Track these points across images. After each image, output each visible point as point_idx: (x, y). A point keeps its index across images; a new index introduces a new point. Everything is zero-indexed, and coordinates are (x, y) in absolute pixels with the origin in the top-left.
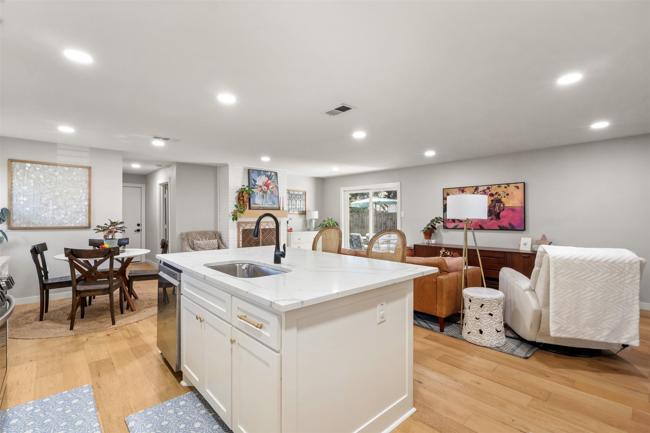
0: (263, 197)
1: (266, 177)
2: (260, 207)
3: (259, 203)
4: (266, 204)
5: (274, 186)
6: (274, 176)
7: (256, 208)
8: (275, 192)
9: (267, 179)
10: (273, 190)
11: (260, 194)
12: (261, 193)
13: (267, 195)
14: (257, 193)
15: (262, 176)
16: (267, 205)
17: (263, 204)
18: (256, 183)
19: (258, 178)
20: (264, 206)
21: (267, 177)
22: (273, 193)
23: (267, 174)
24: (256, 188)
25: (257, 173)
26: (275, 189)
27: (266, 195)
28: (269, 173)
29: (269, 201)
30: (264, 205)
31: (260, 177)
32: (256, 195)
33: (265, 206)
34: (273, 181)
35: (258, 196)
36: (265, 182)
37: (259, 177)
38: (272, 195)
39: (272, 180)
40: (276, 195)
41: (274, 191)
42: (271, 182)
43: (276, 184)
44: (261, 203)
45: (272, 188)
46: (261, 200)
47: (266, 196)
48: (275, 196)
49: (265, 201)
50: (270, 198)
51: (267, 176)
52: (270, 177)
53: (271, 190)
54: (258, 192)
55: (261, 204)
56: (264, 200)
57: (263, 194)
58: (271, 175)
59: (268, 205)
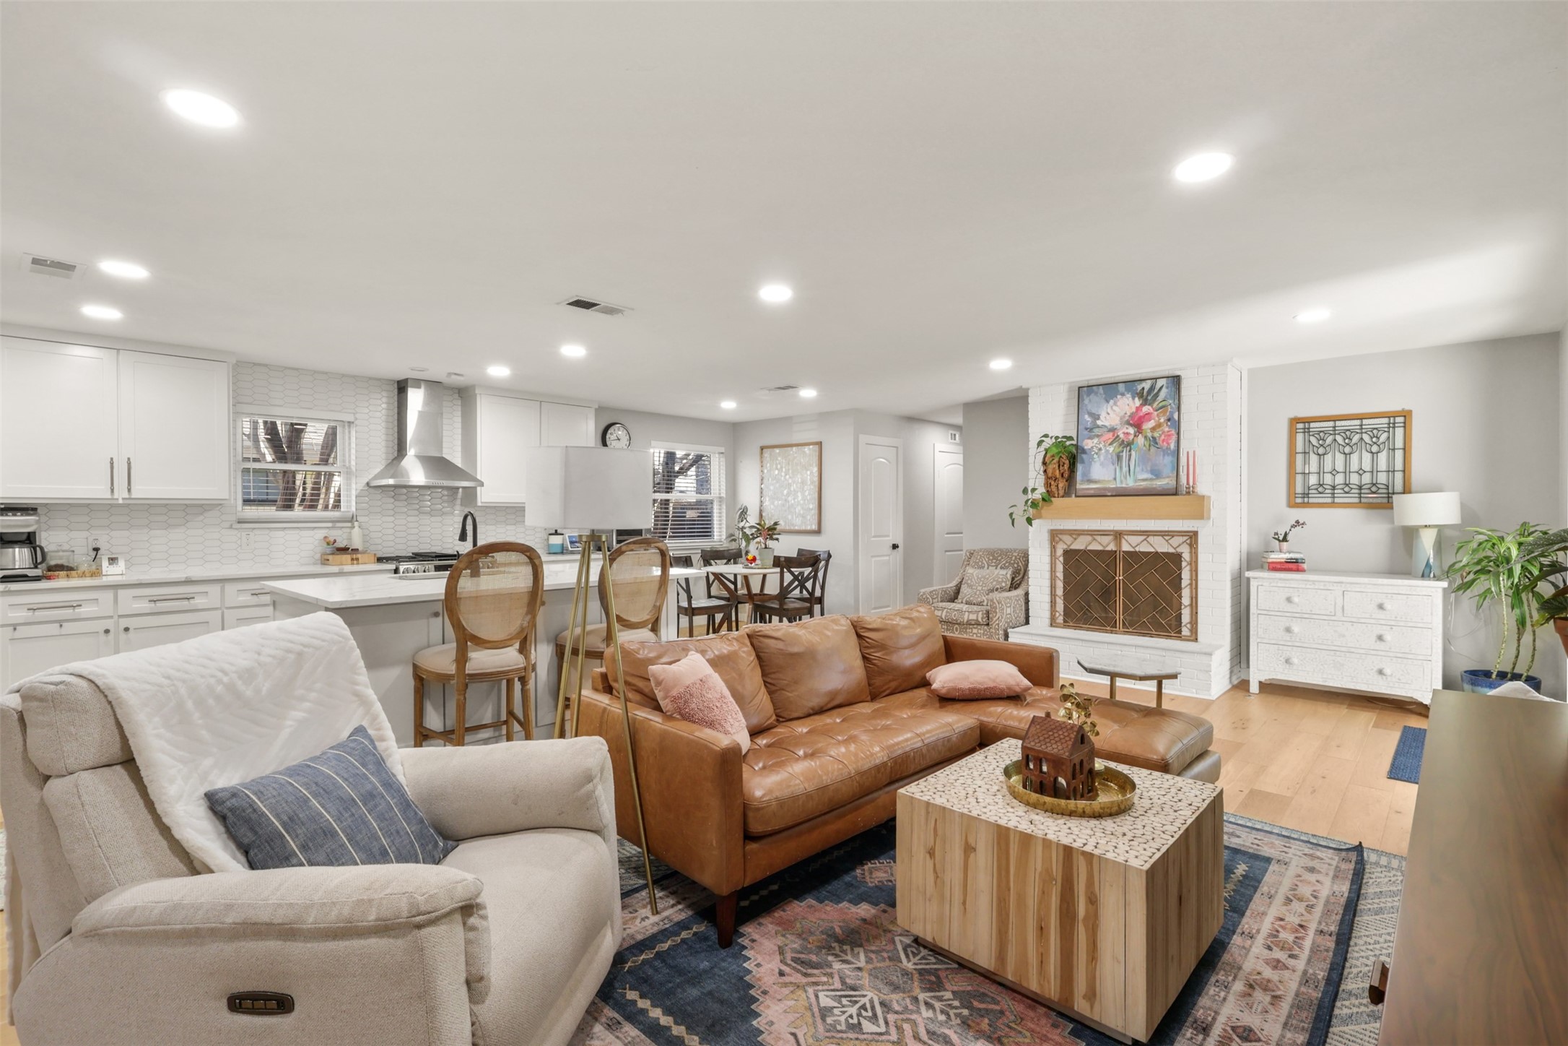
0: (1119, 457)
1: (1133, 399)
2: (1105, 489)
3: (1102, 478)
4: (1126, 478)
5: (1162, 420)
6: (1164, 390)
7: (1092, 492)
8: (1163, 440)
9: (1138, 402)
10: (1156, 435)
11: (1108, 451)
12: (1111, 449)
13: (1133, 453)
14: (1100, 449)
15: (1119, 397)
16: (1130, 483)
17: (1115, 479)
18: (1099, 423)
19: (1105, 408)
20: (1119, 485)
21: (1137, 399)
22: (1157, 443)
23: (1139, 388)
24: (1098, 436)
25: (1105, 393)
26: (1167, 429)
27: (1130, 451)
28: (1147, 385)
29: (1138, 469)
30: (1121, 482)
31: (1112, 402)
32: (1095, 456)
33: (1124, 486)
34: (1161, 405)
35: (1102, 458)
36: (1129, 414)
37: (1108, 402)
38: (1153, 449)
39: (1155, 405)
40: (1168, 448)
41: (1163, 437)
42: (1151, 410)
43: (1172, 413)
44: (1111, 478)
45: (1153, 429)
46: (1112, 467)
47: (1130, 456)
48: (1164, 451)
49: (1125, 469)
50: (1144, 459)
51: (1137, 394)
52: (1147, 397)
53: (1149, 435)
54: (1101, 446)
55: (1109, 481)
56: (1121, 468)
57: (1121, 449)
58: (1152, 388)
59: (1136, 481)
